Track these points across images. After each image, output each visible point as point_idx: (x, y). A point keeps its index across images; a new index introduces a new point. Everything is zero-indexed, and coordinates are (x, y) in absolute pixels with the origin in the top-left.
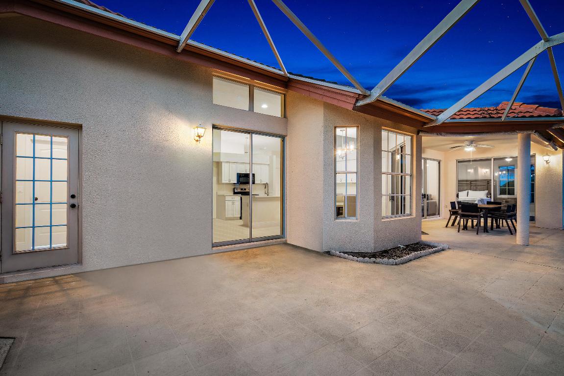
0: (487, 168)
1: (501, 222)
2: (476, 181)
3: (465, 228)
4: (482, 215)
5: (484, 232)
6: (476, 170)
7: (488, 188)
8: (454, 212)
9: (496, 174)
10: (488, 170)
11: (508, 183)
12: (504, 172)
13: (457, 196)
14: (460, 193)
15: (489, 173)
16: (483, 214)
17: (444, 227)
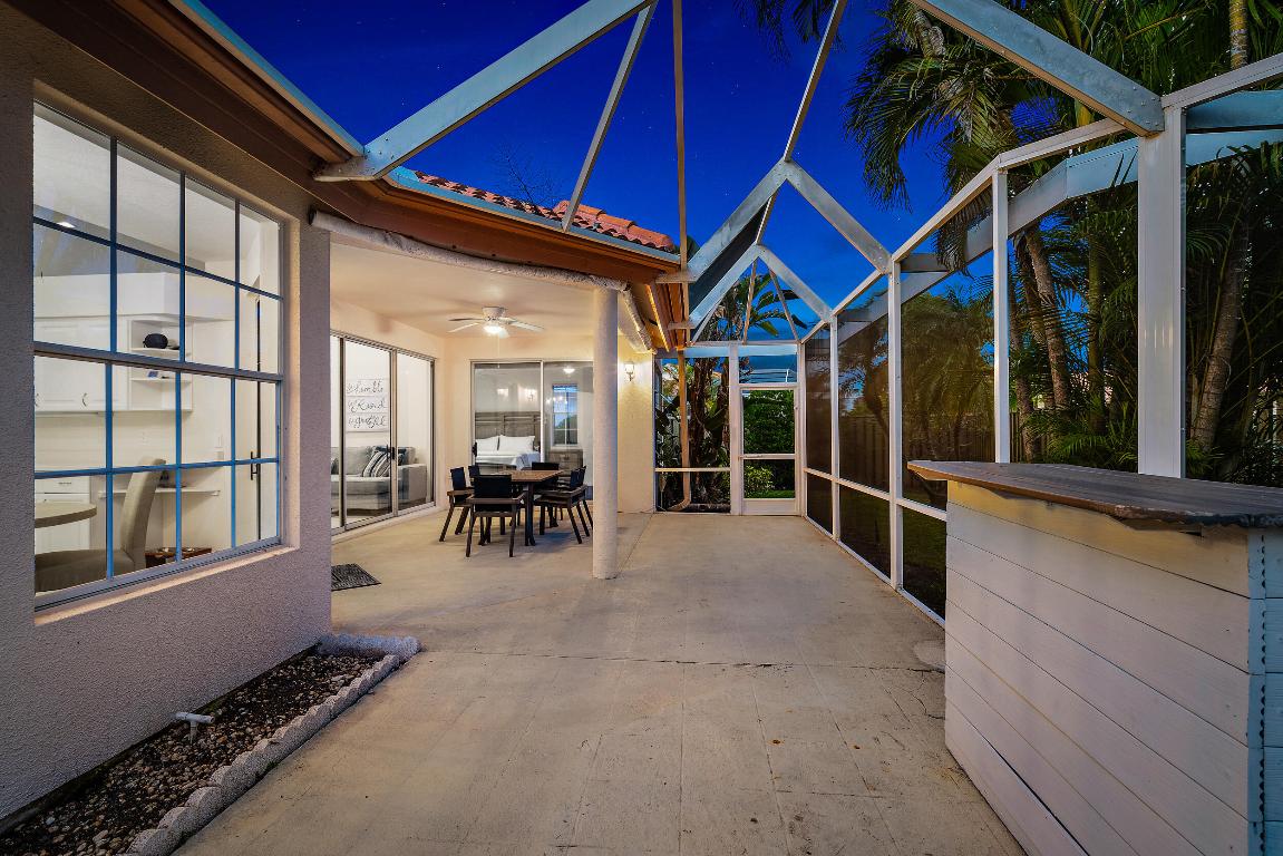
0: (532, 387)
1: (559, 513)
2: (514, 414)
3: (485, 537)
4: (522, 502)
5: (527, 545)
6: (513, 393)
7: (536, 433)
8: (457, 500)
9: (548, 402)
10: (534, 392)
11: (568, 419)
12: (561, 398)
13: (474, 450)
14: (481, 444)
15: (536, 397)
16: (524, 498)
17: (434, 543)
